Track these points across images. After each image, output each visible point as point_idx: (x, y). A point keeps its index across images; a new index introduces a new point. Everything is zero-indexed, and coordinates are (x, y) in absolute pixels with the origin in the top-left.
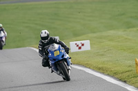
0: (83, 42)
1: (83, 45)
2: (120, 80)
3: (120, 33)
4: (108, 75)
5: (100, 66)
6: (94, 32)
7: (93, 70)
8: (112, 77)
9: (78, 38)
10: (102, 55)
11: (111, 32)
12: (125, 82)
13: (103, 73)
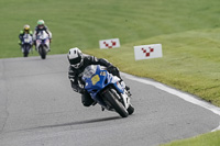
0: (152, 46)
1: (152, 50)
2: (203, 99)
3: (203, 34)
4: (187, 92)
5: (176, 79)
6: (168, 33)
7: (166, 85)
8: (193, 95)
9: (146, 41)
10: (179, 64)
11: (192, 33)
12: (210, 101)
13: (180, 90)
